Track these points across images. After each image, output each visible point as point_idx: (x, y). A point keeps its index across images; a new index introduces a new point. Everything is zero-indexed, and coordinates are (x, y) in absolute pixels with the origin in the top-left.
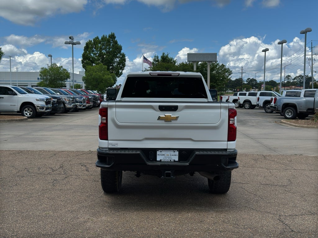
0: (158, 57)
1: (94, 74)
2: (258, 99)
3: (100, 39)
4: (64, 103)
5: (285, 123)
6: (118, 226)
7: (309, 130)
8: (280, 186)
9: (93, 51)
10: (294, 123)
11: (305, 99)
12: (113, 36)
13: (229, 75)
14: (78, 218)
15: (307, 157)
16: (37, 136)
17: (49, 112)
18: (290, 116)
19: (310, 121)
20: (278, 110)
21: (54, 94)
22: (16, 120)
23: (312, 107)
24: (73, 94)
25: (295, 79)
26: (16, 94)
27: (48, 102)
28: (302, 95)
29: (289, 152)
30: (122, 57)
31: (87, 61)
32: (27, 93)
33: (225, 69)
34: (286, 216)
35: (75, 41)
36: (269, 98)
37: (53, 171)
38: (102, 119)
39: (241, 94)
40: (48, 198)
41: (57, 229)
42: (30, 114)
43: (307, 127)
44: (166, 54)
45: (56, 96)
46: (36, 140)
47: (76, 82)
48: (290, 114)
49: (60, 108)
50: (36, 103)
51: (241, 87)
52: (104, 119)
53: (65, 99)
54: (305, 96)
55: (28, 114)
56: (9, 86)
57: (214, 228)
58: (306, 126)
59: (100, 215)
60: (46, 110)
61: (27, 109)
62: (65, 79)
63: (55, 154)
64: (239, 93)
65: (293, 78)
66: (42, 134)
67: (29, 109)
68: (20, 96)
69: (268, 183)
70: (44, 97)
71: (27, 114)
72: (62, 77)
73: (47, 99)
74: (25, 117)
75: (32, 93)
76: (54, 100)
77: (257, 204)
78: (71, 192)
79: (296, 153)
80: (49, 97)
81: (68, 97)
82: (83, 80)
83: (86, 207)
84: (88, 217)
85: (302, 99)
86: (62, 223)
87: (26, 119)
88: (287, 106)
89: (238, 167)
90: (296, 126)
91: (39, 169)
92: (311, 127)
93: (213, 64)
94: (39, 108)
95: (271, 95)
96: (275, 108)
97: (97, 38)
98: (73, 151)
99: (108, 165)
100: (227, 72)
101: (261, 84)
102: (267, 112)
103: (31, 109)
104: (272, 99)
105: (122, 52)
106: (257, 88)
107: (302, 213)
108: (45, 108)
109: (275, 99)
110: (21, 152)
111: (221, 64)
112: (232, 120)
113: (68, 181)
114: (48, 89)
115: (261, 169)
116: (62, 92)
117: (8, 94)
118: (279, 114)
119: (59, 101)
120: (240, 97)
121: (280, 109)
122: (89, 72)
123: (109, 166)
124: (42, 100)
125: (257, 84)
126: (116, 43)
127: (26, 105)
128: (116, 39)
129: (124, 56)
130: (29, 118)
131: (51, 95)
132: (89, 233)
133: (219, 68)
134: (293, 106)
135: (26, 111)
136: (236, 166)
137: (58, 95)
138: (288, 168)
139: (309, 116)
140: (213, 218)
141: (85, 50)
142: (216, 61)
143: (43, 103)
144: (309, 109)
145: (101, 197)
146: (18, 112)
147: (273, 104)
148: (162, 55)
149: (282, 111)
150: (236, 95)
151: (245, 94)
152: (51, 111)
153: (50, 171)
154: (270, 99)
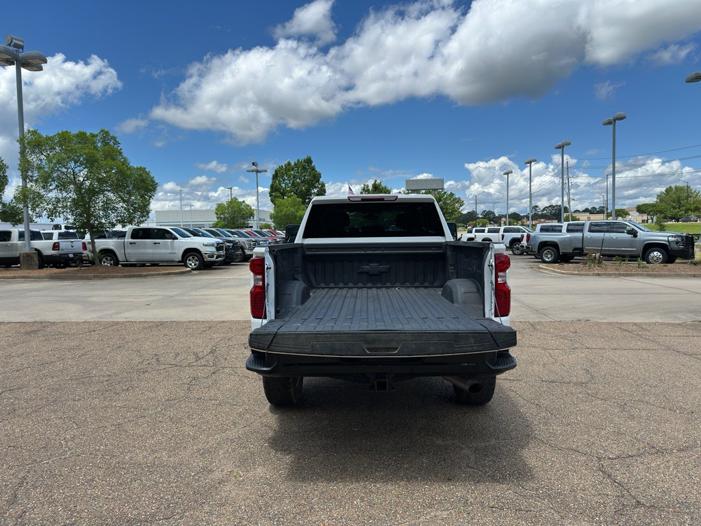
0: (368, 186)
1: (285, 209)
2: (503, 236)
3: (293, 164)
4: (242, 248)
5: (546, 269)
6: (283, 494)
7: (583, 278)
8: (576, 384)
9: (284, 180)
10: (559, 269)
11: (569, 235)
12: (309, 161)
13: (461, 206)
14: (211, 471)
15: (597, 324)
16: (196, 297)
17: (221, 261)
18: (550, 260)
19: (581, 266)
20: (532, 251)
21: (229, 236)
22: (176, 274)
23: (580, 246)
24: (256, 235)
25: (544, 209)
26: (177, 238)
27: (219, 248)
28: (564, 229)
29: (568, 316)
30: (322, 187)
31: (276, 192)
32: (191, 235)
33: (455, 199)
34: (610, 458)
35: (259, 169)
36: (518, 235)
37: (198, 358)
38: (255, 280)
39: (477, 231)
40: (171, 420)
41: (162, 504)
42: (195, 265)
43: (578, 275)
44: (378, 182)
45: (231, 239)
46: (191, 304)
47: (264, 220)
48: (549, 256)
49: (237, 255)
50: (203, 250)
51: (474, 222)
52: (258, 279)
53: (245, 244)
54: (568, 231)
55: (193, 264)
56: (168, 228)
57: (476, 498)
58: (577, 272)
59: (254, 464)
60: (217, 258)
61: (191, 258)
62: (247, 217)
63: (211, 326)
64: (474, 229)
65: (542, 209)
66: (204, 293)
67: (193, 258)
68: (181, 239)
69: (552, 377)
70: (214, 240)
71: (191, 265)
72: (243, 214)
73: (218, 244)
74: (189, 269)
75: (200, 236)
76: (228, 244)
77: (546, 429)
78: (213, 405)
79: (580, 318)
80: (221, 241)
81: (247, 241)
82: (271, 218)
83: (232, 441)
84: (229, 467)
85: (565, 235)
86: (176, 487)
87: (189, 272)
88: (544, 245)
89: (515, 366)
90: (563, 273)
91: (177, 355)
92: (584, 275)
93: (439, 193)
94: (207, 256)
95: (518, 231)
96: (529, 248)
97: (289, 164)
98: (239, 321)
99: (267, 367)
100: (457, 202)
101: (500, 217)
102: (515, 254)
103: (196, 258)
104: (523, 236)
105: (321, 180)
106: (495, 222)
107: (639, 449)
108: (215, 256)
109: (528, 236)
110: (161, 324)
111: (449, 193)
112: (502, 277)
113: (216, 380)
114: (222, 230)
115: (534, 350)
116: (241, 233)
117: (166, 238)
118: (533, 257)
119: (236, 246)
120: (477, 234)
121: (536, 249)
122: (278, 207)
123: (269, 369)
124: (212, 245)
125: (495, 217)
126: (313, 169)
127: (190, 252)
128: (313, 164)
129: (323, 185)
130: (193, 269)
131: (225, 238)
132: (224, 514)
133: (447, 198)
134: (554, 245)
135: (190, 260)
136: (512, 364)
137: (235, 238)
138: (576, 346)
139: (575, 258)
140: (471, 468)
141: (273, 179)
142: (443, 189)
143: (213, 249)
144: (575, 249)
145: (265, 415)
146: (179, 262)
147: (524, 243)
148: (373, 183)
149: (539, 252)
150: (470, 232)
151: (483, 231)
152: (224, 260)
153: (191, 358)
154: (520, 236)
